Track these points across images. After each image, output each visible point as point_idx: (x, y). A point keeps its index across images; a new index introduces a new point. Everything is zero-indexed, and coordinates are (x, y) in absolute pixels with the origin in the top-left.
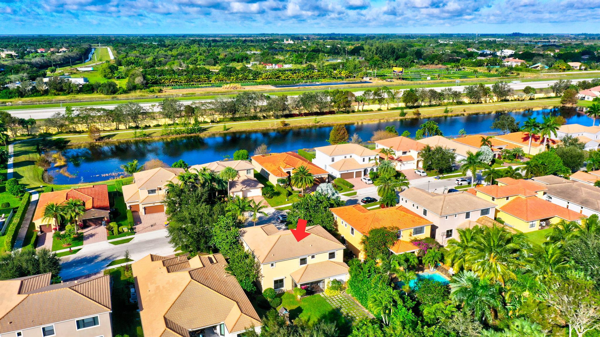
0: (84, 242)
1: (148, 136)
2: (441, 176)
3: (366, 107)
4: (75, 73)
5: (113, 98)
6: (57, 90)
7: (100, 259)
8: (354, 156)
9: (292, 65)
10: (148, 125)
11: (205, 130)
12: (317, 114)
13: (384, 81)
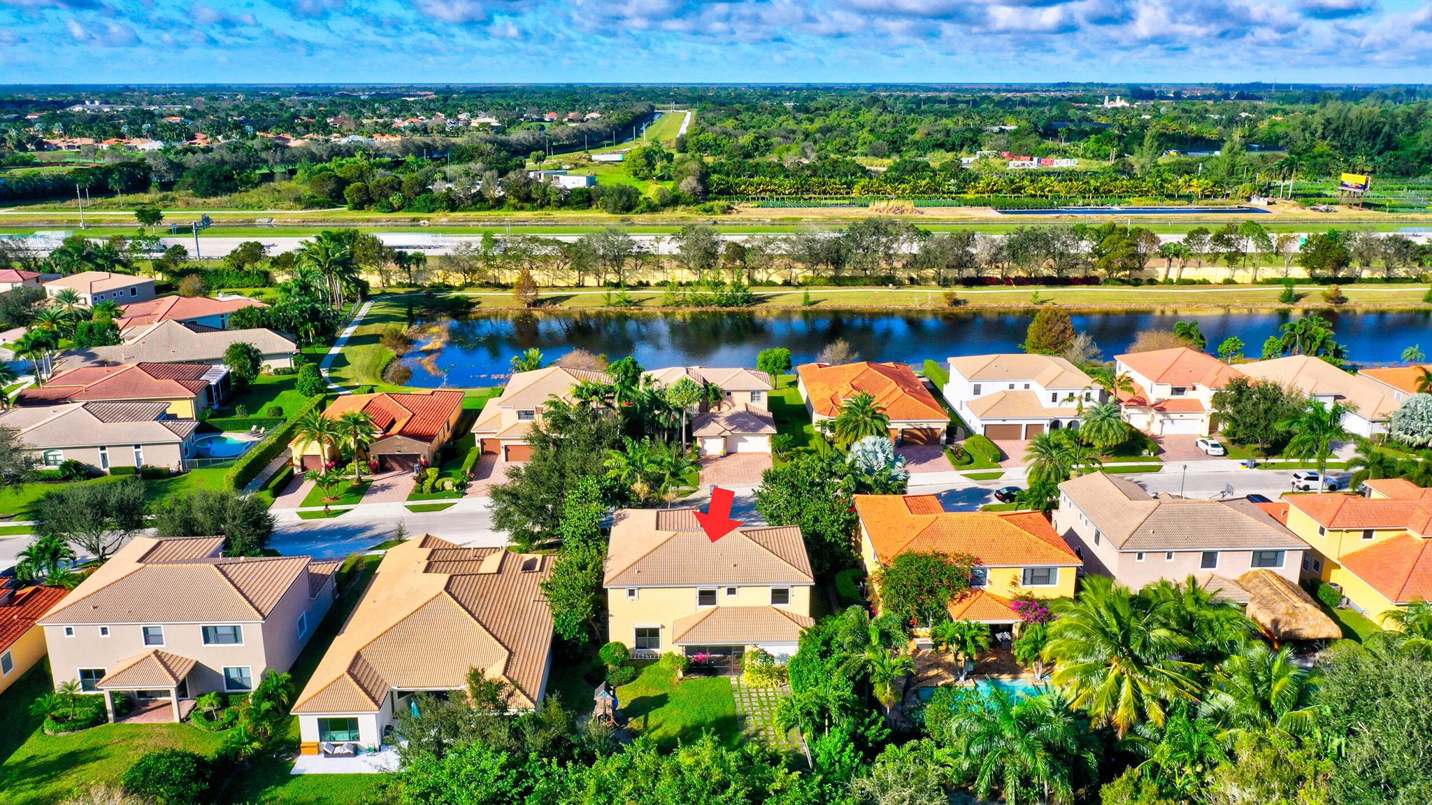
0: (365, 498)
1: (635, 304)
2: (1261, 461)
3: (1190, 273)
4: (583, 166)
5: (623, 220)
6: (521, 199)
7: (368, 534)
8: (1035, 386)
9: (1076, 160)
10: (644, 281)
11: (762, 300)
12: (1049, 281)
13: (1308, 210)
